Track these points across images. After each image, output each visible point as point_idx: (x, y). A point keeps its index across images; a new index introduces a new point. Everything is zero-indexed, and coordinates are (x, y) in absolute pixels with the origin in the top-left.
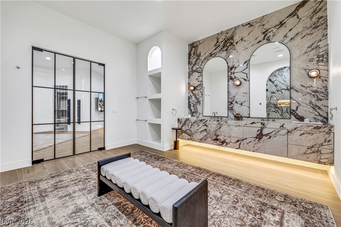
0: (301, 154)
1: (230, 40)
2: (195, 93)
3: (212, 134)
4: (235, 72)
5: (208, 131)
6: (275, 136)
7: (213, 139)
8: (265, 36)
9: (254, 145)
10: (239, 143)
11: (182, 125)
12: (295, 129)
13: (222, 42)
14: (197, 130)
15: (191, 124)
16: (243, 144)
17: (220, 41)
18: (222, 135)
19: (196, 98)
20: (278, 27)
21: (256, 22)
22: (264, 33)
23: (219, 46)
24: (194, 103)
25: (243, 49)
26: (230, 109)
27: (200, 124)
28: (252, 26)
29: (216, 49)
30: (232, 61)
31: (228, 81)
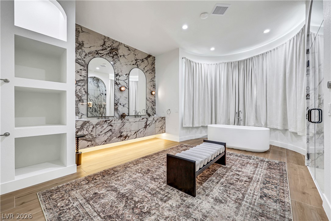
0: (159, 131)
1: (115, 50)
3: (117, 133)
4: (119, 79)
5: (113, 131)
6: (151, 125)
7: (118, 137)
8: (136, 63)
9: (144, 133)
10: (136, 134)
12: (157, 120)
13: (108, 47)
14: (101, 132)
15: (91, 127)
17: (106, 45)
18: (125, 131)
20: (141, 61)
22: (136, 60)
23: (106, 49)
25: (124, 64)
26: (116, 109)
27: (104, 125)
28: (130, 50)
29: (102, 50)
30: (117, 69)
31: (115, 85)
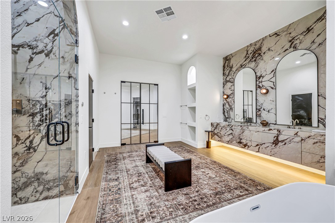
0: (314, 163)
1: (258, 51)
2: (228, 101)
3: (237, 138)
4: (263, 80)
5: (234, 135)
6: (290, 143)
7: (237, 142)
8: (291, 44)
9: (271, 150)
10: (258, 147)
11: (214, 128)
12: (308, 138)
13: (251, 53)
14: (225, 133)
15: (220, 128)
16: (262, 148)
17: (249, 53)
18: (245, 139)
19: (229, 105)
20: (305, 34)
21: (282, 31)
22: (290, 41)
23: (249, 57)
24: (228, 110)
25: (270, 58)
26: (258, 116)
27: (227, 128)
28: (279, 35)
29: (245, 60)
30: (260, 71)
31: (256, 90)
